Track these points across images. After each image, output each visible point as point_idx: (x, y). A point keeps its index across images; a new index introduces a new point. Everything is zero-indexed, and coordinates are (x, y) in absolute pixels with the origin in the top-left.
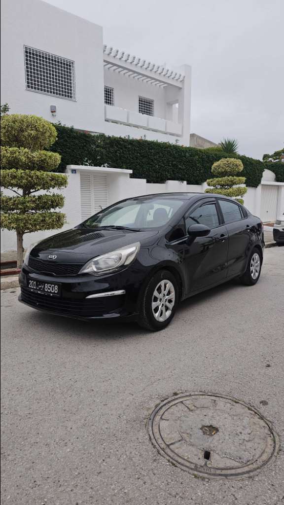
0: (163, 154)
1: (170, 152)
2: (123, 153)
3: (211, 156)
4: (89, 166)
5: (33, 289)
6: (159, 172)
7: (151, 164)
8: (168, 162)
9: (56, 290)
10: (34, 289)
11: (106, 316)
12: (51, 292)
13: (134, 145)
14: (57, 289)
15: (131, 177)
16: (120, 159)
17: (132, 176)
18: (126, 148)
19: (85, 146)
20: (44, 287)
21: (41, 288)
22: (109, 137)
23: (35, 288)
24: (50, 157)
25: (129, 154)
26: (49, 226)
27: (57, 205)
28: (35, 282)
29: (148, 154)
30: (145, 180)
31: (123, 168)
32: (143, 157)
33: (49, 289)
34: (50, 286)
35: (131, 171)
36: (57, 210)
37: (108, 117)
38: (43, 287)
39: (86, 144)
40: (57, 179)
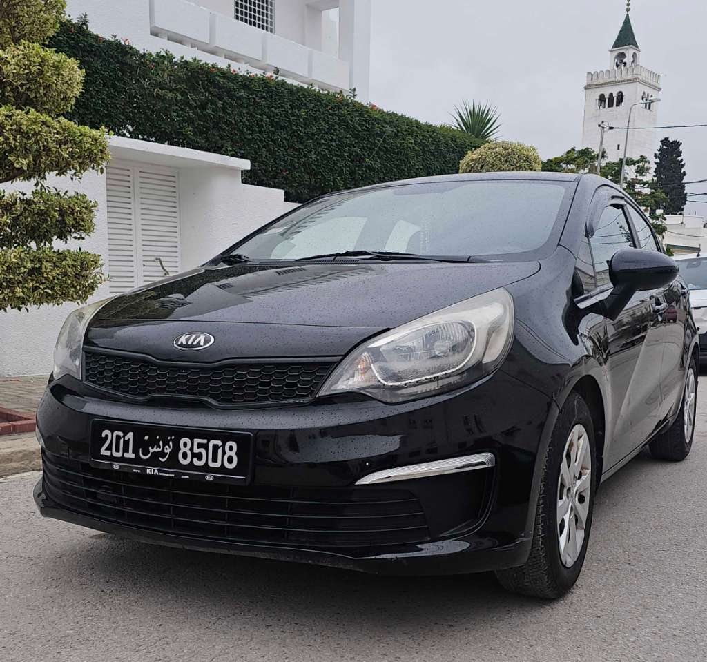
0: (327, 122)
1: (344, 121)
2: (224, 111)
3: (443, 140)
4: (131, 137)
5: (122, 459)
6: (316, 174)
7: (295, 150)
8: (340, 147)
9: (230, 460)
10: (129, 460)
11: (429, 549)
12: (206, 468)
13: (253, 92)
14: (233, 454)
15: (245, 181)
16: (216, 125)
17: (249, 178)
18: (231, 96)
19: (119, 80)
20: (176, 449)
21: (163, 454)
22: (186, 63)
23: (130, 455)
24: (57, 68)
25: (241, 115)
26: (52, 289)
27: (77, 226)
28: (130, 436)
29: (289, 121)
30: (281, 193)
31: (226, 153)
32: (277, 126)
33: (199, 456)
34: (205, 447)
35: (246, 164)
36: (72, 245)
37: (160, 23)
38: (168, 450)
39: (123, 73)
40: (78, 140)
